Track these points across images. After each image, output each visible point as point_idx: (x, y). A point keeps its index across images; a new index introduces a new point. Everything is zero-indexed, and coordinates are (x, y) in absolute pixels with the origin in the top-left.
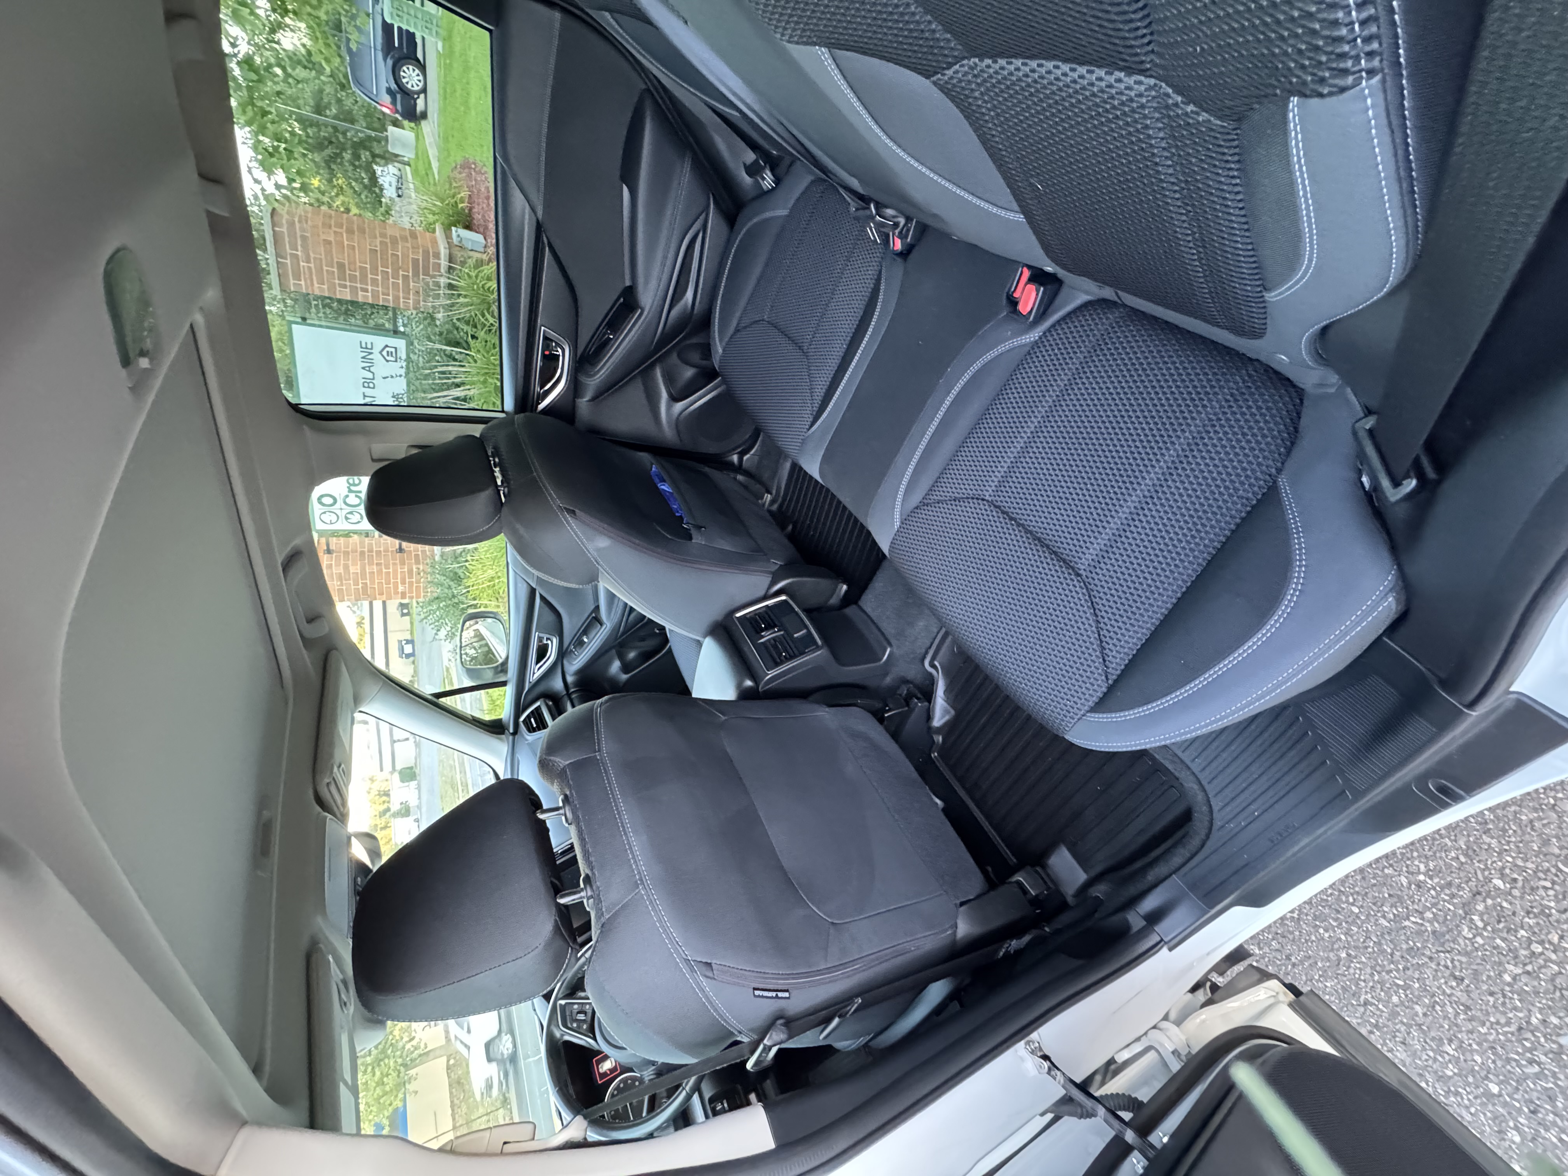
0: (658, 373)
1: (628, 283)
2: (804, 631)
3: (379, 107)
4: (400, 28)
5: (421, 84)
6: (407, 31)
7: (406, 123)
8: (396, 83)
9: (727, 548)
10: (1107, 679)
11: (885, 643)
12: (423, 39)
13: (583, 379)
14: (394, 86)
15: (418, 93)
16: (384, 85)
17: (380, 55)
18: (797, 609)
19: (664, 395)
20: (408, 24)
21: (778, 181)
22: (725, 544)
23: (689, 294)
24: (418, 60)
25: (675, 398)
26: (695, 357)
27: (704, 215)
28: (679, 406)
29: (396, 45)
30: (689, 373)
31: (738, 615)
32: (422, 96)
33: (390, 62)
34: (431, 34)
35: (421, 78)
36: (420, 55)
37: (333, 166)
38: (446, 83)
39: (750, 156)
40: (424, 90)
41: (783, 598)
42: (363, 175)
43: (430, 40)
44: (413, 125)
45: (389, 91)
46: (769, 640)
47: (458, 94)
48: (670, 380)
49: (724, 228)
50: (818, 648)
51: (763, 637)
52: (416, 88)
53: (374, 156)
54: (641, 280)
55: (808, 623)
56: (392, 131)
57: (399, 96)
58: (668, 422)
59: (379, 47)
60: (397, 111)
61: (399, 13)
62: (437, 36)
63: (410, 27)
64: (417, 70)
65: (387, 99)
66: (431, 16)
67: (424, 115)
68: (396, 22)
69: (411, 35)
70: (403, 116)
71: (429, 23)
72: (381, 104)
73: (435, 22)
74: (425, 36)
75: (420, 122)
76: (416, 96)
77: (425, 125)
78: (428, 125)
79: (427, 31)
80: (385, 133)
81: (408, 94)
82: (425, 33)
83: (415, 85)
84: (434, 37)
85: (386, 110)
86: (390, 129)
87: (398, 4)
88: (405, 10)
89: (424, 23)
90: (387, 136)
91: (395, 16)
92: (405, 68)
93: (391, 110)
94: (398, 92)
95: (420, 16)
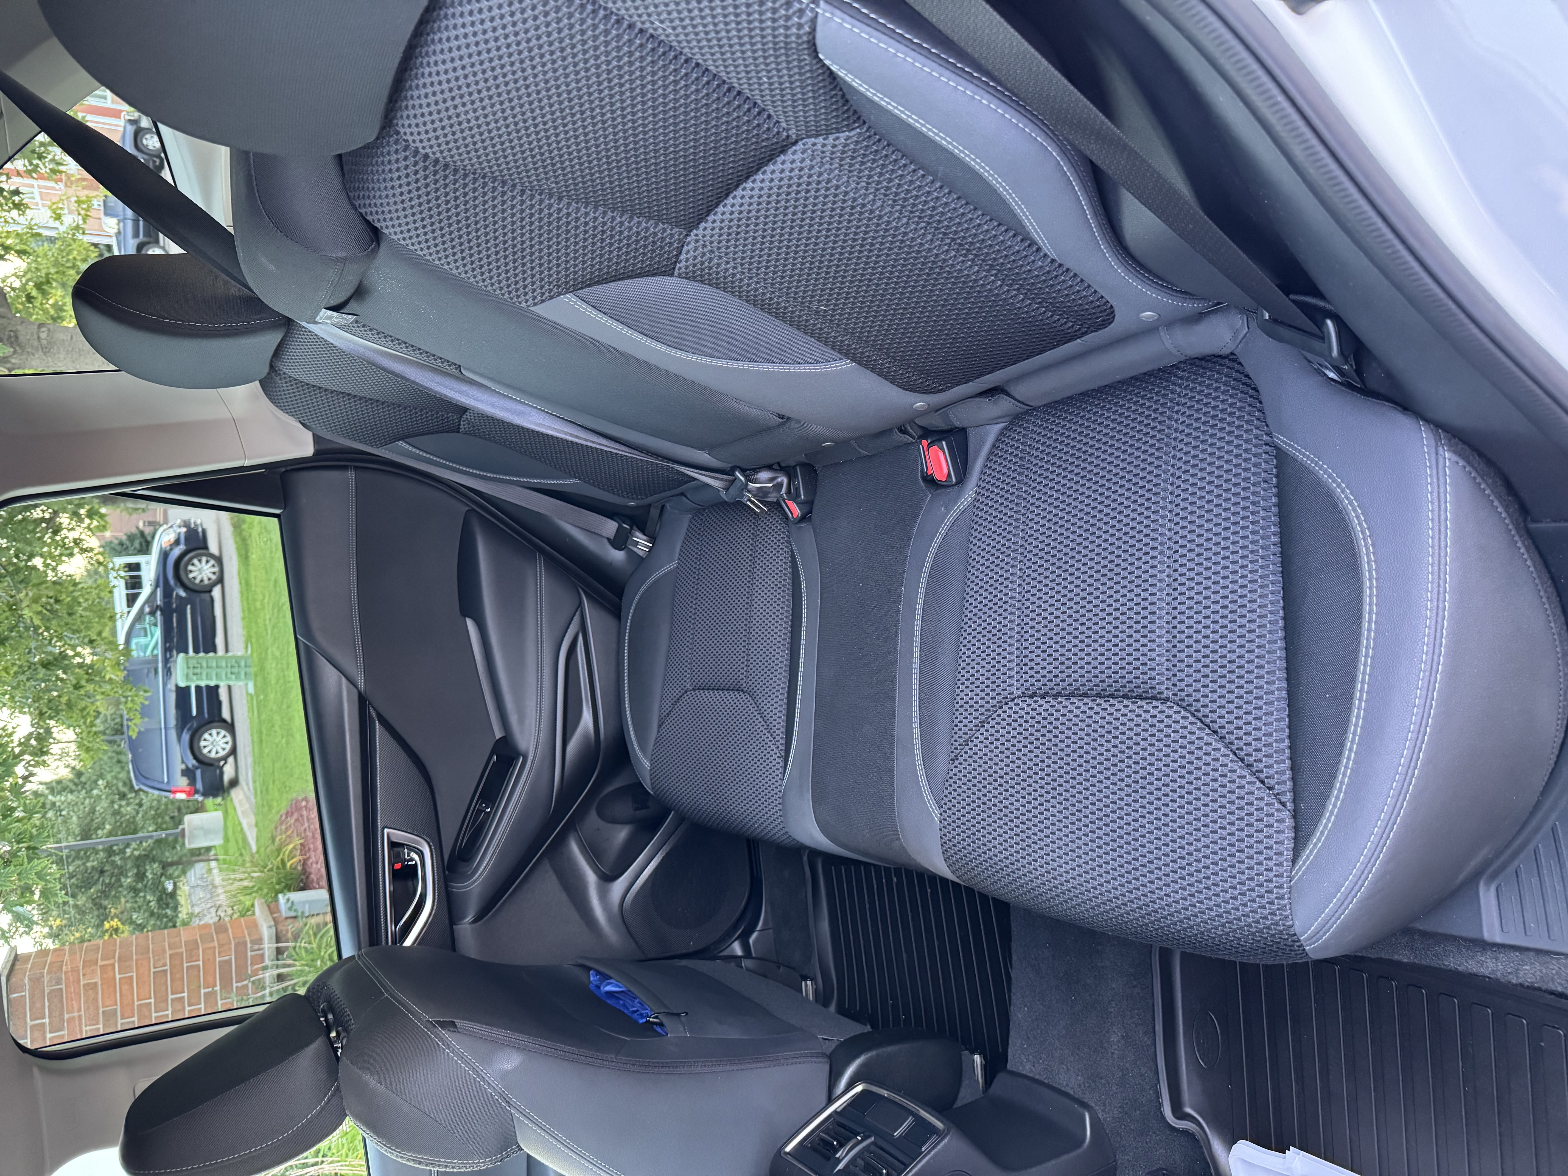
0: (575, 848)
1: (498, 734)
2: (910, 1119)
3: (171, 796)
4: (198, 688)
5: (228, 747)
6: (208, 687)
7: (210, 802)
8: (195, 757)
9: (736, 1037)
10: (1283, 804)
11: (1081, 1110)
12: (229, 688)
13: (458, 888)
14: (192, 762)
15: (225, 758)
16: (179, 767)
17: (173, 734)
18: (885, 1093)
19: (591, 877)
20: (208, 677)
21: (652, 539)
22: (731, 1032)
23: (587, 716)
24: (224, 721)
25: (608, 877)
26: (624, 808)
27: (577, 618)
28: (618, 887)
29: (194, 713)
30: (622, 834)
31: (788, 1149)
32: (231, 760)
33: (186, 737)
34: (238, 678)
35: (229, 738)
36: (226, 714)
37: (105, 903)
38: (260, 723)
39: (610, 527)
40: (233, 751)
41: (859, 1088)
42: (149, 897)
43: (238, 686)
44: (219, 800)
45: (188, 773)
46: (852, 1161)
47: (277, 728)
48: (594, 853)
49: (610, 622)
50: (941, 1135)
51: (839, 1161)
52: (222, 753)
53: (165, 866)
54: (513, 719)
55: (911, 1105)
56: (190, 820)
57: (198, 773)
58: (610, 918)
59: (172, 722)
60: (197, 792)
61: (196, 671)
62: (246, 674)
63: (211, 679)
64: (223, 732)
65: (183, 782)
66: (237, 659)
67: (234, 783)
68: (192, 680)
69: (213, 691)
70: (205, 794)
71: (236, 667)
72: (175, 792)
73: (243, 664)
74: (231, 683)
75: (229, 793)
76: (222, 763)
77: (236, 794)
78: (241, 792)
79: (233, 677)
80: (181, 827)
81: (211, 765)
82: (230, 679)
83: (220, 750)
84: (243, 676)
85: (181, 796)
86: (188, 818)
87: (195, 661)
88: (204, 665)
89: (229, 670)
90: (183, 830)
91: (191, 675)
92: (206, 736)
93: (189, 794)
94: (197, 768)
95: (224, 664)
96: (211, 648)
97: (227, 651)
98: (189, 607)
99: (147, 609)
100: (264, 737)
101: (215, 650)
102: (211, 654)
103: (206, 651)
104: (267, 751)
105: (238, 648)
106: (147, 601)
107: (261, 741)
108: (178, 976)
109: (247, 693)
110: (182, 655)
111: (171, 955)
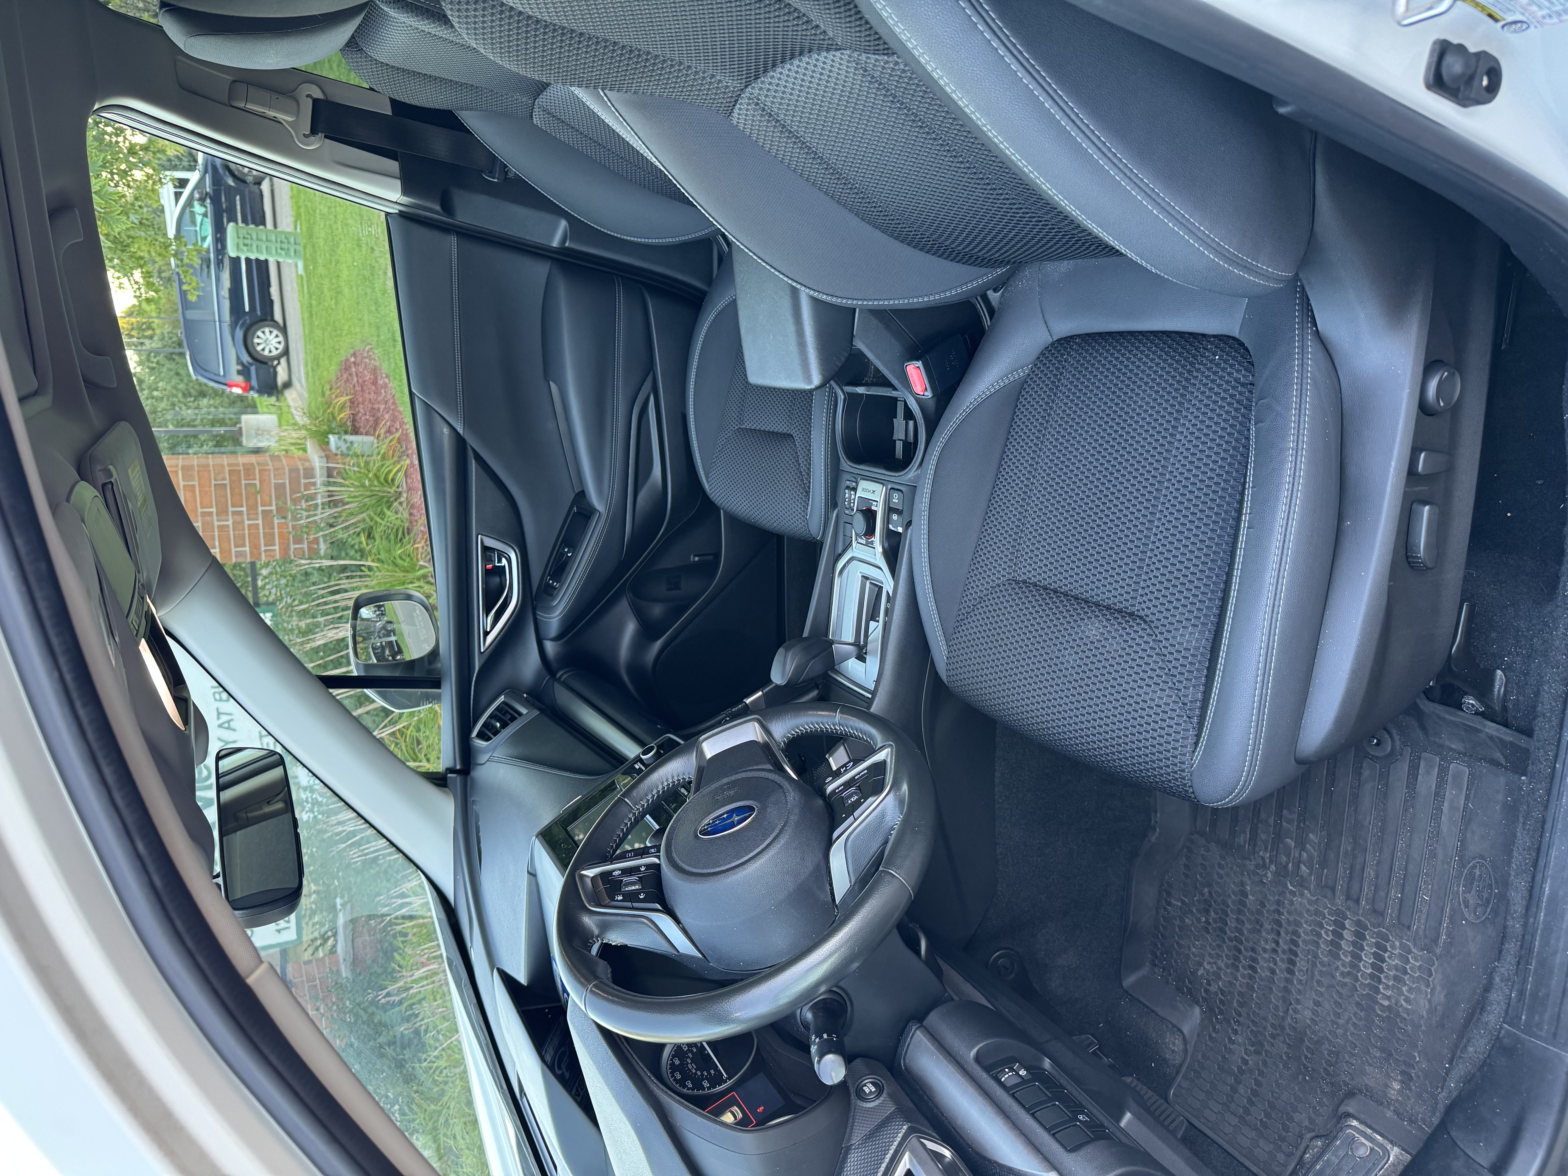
3: (228, 390)
4: (248, 260)
5: (281, 347)
6: (257, 260)
7: (264, 401)
8: (250, 354)
12: (278, 263)
14: (246, 358)
15: (278, 358)
16: (233, 361)
20: (258, 250)
24: (277, 321)
29: (247, 309)
32: (283, 361)
33: (239, 333)
34: (288, 255)
35: (281, 339)
36: (278, 316)
40: (286, 352)
43: (287, 263)
44: (273, 400)
45: (244, 371)
52: (275, 353)
56: (247, 421)
57: (253, 369)
59: (226, 316)
60: (252, 388)
61: (246, 242)
62: (295, 252)
63: (261, 253)
64: (275, 332)
65: (240, 379)
66: (287, 235)
67: (288, 385)
68: (242, 251)
69: (263, 265)
70: (260, 392)
71: (285, 243)
72: (231, 386)
73: (292, 240)
74: (280, 260)
75: (282, 394)
76: (276, 362)
77: (290, 395)
78: (294, 392)
79: (283, 253)
80: (238, 426)
81: (265, 363)
82: (280, 255)
83: (273, 350)
84: (292, 253)
85: (237, 391)
86: (244, 418)
87: (245, 232)
88: (254, 237)
89: (279, 245)
90: (240, 429)
91: (242, 246)
92: (259, 333)
93: (245, 390)
94: (251, 364)
95: (273, 238)
96: (260, 220)
97: (275, 226)
98: (238, 198)
99: (197, 196)
100: (314, 310)
101: (263, 223)
102: (262, 227)
103: (257, 225)
104: (317, 323)
105: (286, 223)
106: (196, 187)
107: (311, 315)
108: (237, 490)
109: (298, 275)
110: (231, 224)
111: (230, 471)
